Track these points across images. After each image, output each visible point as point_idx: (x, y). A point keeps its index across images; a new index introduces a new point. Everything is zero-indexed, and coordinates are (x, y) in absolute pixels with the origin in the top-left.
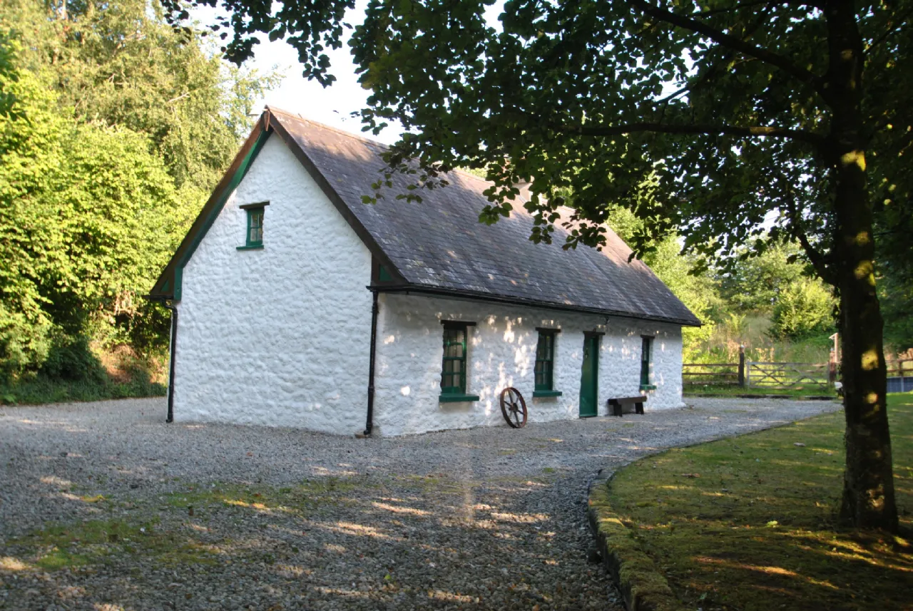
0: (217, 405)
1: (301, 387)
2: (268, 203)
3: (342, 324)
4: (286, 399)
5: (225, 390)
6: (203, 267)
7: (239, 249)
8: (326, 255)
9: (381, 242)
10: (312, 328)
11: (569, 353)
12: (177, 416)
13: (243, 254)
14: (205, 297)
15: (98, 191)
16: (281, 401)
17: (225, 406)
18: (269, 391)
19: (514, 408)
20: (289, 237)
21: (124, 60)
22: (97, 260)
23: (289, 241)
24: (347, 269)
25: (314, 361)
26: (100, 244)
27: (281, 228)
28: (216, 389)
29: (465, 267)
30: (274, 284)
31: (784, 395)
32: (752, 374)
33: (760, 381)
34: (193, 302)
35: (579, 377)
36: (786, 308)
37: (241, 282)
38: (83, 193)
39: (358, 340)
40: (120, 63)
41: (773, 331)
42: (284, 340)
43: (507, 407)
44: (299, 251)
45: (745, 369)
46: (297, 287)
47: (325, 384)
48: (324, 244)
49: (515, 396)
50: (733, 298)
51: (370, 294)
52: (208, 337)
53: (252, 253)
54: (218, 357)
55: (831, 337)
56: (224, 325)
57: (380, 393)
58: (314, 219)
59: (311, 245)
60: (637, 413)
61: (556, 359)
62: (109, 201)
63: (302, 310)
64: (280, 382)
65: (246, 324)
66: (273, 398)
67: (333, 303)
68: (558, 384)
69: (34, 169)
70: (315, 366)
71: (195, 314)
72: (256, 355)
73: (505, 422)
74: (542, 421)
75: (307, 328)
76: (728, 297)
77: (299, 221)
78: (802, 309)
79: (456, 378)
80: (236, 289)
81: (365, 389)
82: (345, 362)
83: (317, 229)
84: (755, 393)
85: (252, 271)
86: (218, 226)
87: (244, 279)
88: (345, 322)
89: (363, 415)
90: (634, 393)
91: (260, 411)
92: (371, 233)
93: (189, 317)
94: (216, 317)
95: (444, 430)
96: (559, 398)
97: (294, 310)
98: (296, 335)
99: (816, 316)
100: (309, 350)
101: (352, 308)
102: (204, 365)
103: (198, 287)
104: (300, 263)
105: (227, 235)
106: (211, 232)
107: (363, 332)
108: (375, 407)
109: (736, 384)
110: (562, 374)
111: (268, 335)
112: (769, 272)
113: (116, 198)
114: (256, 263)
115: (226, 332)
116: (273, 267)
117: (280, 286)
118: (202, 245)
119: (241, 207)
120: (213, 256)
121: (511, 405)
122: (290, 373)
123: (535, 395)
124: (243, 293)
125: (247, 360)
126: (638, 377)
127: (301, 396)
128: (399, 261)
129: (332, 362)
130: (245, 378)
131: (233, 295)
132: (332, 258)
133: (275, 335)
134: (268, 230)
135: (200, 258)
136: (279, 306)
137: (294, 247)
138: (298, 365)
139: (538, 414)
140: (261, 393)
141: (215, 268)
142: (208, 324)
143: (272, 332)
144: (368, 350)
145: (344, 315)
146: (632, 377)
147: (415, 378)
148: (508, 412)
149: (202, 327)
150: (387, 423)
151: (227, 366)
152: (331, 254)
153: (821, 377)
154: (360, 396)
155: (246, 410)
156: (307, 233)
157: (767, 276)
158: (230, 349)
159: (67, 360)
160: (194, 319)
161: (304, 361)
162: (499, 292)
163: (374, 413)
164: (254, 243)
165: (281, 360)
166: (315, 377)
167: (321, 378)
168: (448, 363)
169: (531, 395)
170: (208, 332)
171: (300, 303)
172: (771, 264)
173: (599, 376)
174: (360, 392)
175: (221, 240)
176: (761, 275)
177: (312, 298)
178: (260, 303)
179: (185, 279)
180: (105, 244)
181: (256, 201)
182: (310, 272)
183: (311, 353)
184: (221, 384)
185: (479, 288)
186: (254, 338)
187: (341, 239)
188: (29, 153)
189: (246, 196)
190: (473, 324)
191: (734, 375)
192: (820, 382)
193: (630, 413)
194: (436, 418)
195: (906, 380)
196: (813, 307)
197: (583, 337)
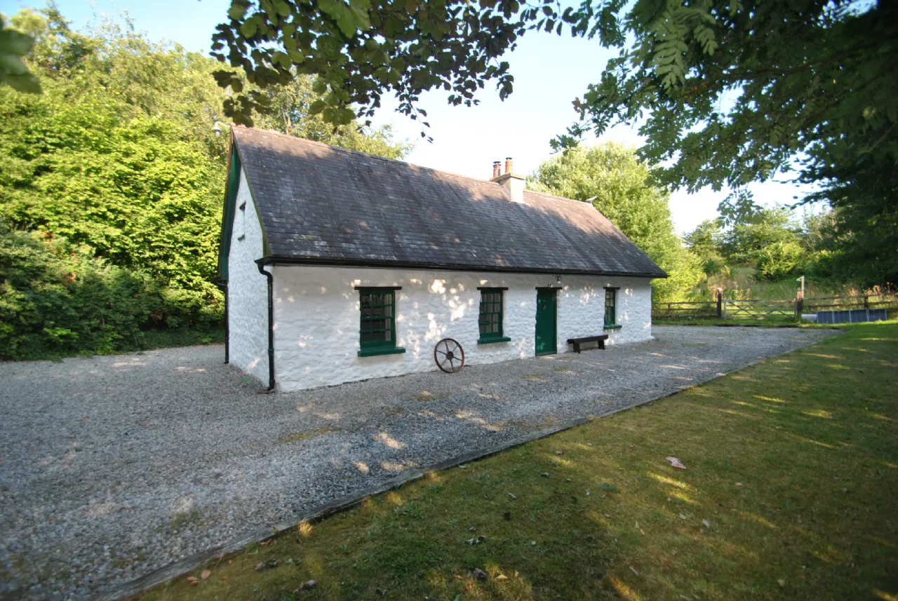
0: (238, 354)
2: (246, 202)
4: (252, 353)
5: (239, 343)
6: (233, 255)
7: (239, 239)
11: (519, 305)
12: (230, 361)
13: (241, 244)
14: (234, 277)
18: (248, 346)
19: (450, 355)
20: (250, 226)
23: (251, 229)
27: (248, 221)
28: (237, 342)
31: (753, 323)
32: (727, 308)
33: (735, 314)
34: (231, 280)
35: (533, 324)
36: (766, 260)
37: (241, 265)
41: (756, 276)
45: (722, 304)
49: (452, 346)
50: (731, 256)
52: (235, 305)
53: (243, 242)
54: (237, 319)
55: (798, 280)
56: (238, 297)
57: (278, 355)
59: (256, 231)
60: (599, 348)
61: (505, 311)
64: (251, 339)
68: (509, 333)
70: (259, 328)
71: (232, 289)
72: (245, 318)
74: (491, 362)
76: (727, 256)
77: (253, 212)
78: (779, 260)
80: (240, 269)
84: (730, 322)
85: (243, 256)
86: (235, 225)
87: (241, 262)
88: (265, 292)
90: (598, 332)
91: (247, 361)
94: (236, 291)
95: (367, 380)
96: (510, 343)
97: (252, 284)
98: (254, 303)
99: (790, 264)
102: (235, 325)
103: (232, 270)
104: (254, 246)
105: (238, 229)
106: (233, 230)
108: (276, 368)
109: (715, 316)
110: (514, 323)
112: (758, 238)
114: (243, 249)
115: (238, 301)
116: (248, 251)
117: (249, 265)
118: (232, 239)
119: (240, 208)
120: (234, 247)
121: (446, 353)
122: (253, 333)
123: (481, 342)
124: (241, 272)
125: (243, 322)
126: (601, 320)
129: (263, 326)
130: (243, 335)
131: (239, 275)
134: (246, 223)
135: (232, 249)
137: (252, 234)
139: (488, 357)
141: (235, 255)
142: (235, 296)
145: (265, 287)
146: (595, 320)
148: (442, 360)
149: (233, 298)
150: (289, 379)
151: (239, 326)
155: (244, 358)
156: (255, 221)
157: (756, 241)
158: (240, 313)
160: (232, 293)
163: (275, 372)
165: (251, 322)
169: (473, 343)
172: (759, 233)
173: (558, 322)
175: (236, 234)
176: (752, 239)
179: (229, 264)
181: (243, 202)
184: (238, 338)
186: (244, 306)
188: (174, 191)
189: (240, 199)
190: (399, 288)
191: (713, 310)
192: (789, 313)
193: (592, 348)
194: (355, 371)
195: (871, 312)
196: (788, 258)
197: (536, 293)
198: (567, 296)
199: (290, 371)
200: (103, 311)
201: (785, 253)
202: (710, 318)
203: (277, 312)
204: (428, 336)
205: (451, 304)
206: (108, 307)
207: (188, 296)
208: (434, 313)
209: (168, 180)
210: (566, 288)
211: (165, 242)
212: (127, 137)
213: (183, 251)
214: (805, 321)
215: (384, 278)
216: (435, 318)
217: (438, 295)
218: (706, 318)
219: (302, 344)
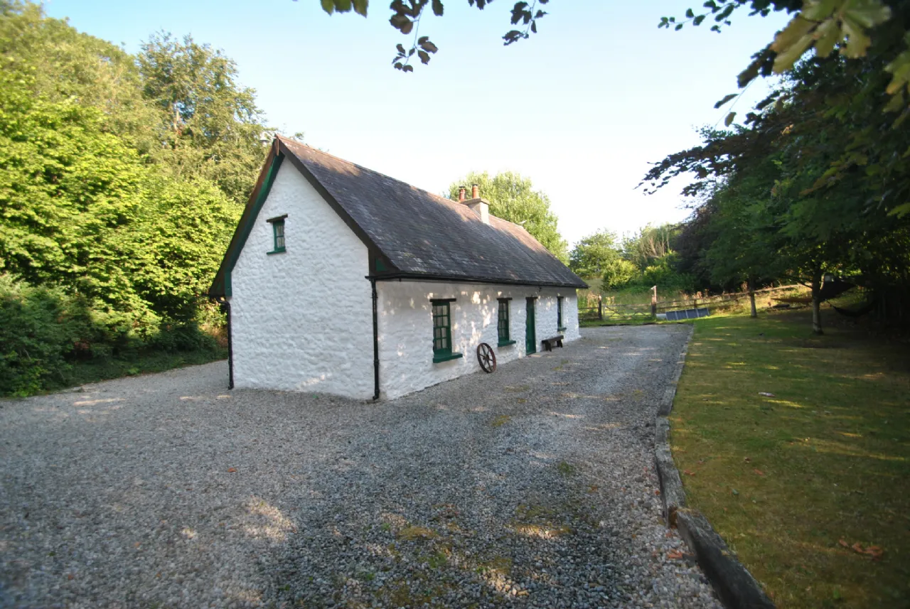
0: (263, 375)
1: (323, 360)
2: (286, 216)
3: (350, 309)
4: (312, 370)
5: (268, 364)
6: (245, 270)
7: (268, 254)
8: (333, 253)
9: (375, 238)
10: (327, 313)
11: (518, 313)
12: (237, 384)
13: (272, 258)
14: (249, 293)
15: (180, 222)
16: (309, 371)
17: (269, 376)
18: (299, 363)
19: (487, 358)
20: (304, 241)
21: (220, 146)
22: (185, 271)
23: (304, 245)
24: (350, 263)
25: (330, 339)
26: (185, 259)
27: (297, 235)
28: (262, 362)
29: (445, 256)
30: (296, 279)
31: (624, 323)
32: (606, 312)
33: (611, 316)
34: (241, 297)
35: (525, 329)
36: (611, 274)
37: (272, 280)
38: (168, 224)
39: (363, 322)
40: (217, 148)
41: (604, 287)
42: (307, 323)
43: (482, 358)
44: (312, 252)
45: (602, 309)
46: (314, 280)
47: (341, 358)
48: (331, 244)
49: (487, 350)
51: (369, 283)
52: (252, 324)
53: (278, 256)
54: (261, 338)
56: (263, 314)
57: (384, 365)
58: (322, 225)
59: (321, 246)
60: (559, 346)
61: (510, 318)
62: (188, 228)
63: (318, 299)
64: (306, 356)
65: (278, 312)
66: (303, 369)
67: (342, 292)
68: (512, 336)
69: (120, 206)
70: (330, 343)
71: (242, 306)
72: (287, 335)
73: (481, 368)
74: (506, 362)
75: (324, 314)
77: (310, 227)
78: (620, 274)
79: (444, 341)
80: (269, 285)
81: (371, 361)
82: (354, 340)
83: (324, 233)
84: (609, 323)
85: (280, 270)
86: (253, 238)
87: (275, 277)
88: (351, 307)
89: (372, 383)
90: (555, 334)
91: (293, 380)
92: (366, 231)
93: (239, 309)
94: (258, 307)
95: (438, 384)
96: (515, 345)
97: (312, 300)
98: (316, 319)
100: (327, 331)
101: (356, 296)
102: (252, 345)
103: (243, 286)
104: (314, 261)
105: (259, 244)
106: (247, 243)
107: (366, 315)
108: (381, 377)
110: (515, 328)
111: (296, 320)
113: (194, 226)
114: (281, 264)
115: (265, 319)
116: (295, 266)
117: (301, 281)
118: (243, 253)
119: (268, 221)
120: (251, 261)
121: (484, 355)
122: (314, 349)
123: (499, 345)
124: (274, 288)
125: (281, 340)
126: (556, 323)
127: (324, 367)
128: (391, 253)
129: (344, 340)
130: (281, 354)
131: (267, 290)
132: (338, 256)
133: (300, 320)
134: (288, 237)
135: (242, 263)
136: (301, 297)
137: (308, 249)
138: (319, 343)
139: (503, 358)
140: (294, 365)
141: (253, 270)
142: (252, 313)
143: (298, 317)
144: (371, 329)
145: (350, 301)
146: (553, 324)
147: (413, 347)
148: (483, 361)
149: (248, 316)
150: (393, 388)
151: (268, 345)
152: (337, 252)
153: (646, 311)
154: (368, 367)
155: (283, 378)
156: (317, 237)
157: (593, 258)
158: (269, 332)
159: (180, 339)
160: (242, 310)
161: (323, 340)
162: (472, 274)
163: (380, 381)
164: (280, 250)
165: (306, 339)
166: (332, 352)
167: (337, 353)
168: (437, 330)
169: (496, 346)
170: (252, 320)
171: (317, 294)
173: (535, 326)
174: (368, 364)
175: (255, 248)
177: (326, 289)
178: (287, 295)
179: (233, 280)
180: (188, 259)
181: (278, 215)
182: (322, 268)
183: (328, 333)
184: (264, 359)
185: (458, 272)
186: (285, 323)
187: (344, 239)
188: (113, 193)
189: (270, 211)
190: (454, 300)
191: (595, 314)
192: (647, 314)
193: (556, 347)
194: (431, 376)
195: (699, 310)
196: (626, 272)
197: (525, 302)
198: (539, 304)
199: (393, 380)
200: (26, 340)
201: (623, 269)
202: (594, 320)
203: (382, 324)
204: (472, 342)
205: (484, 313)
206: (30, 336)
207: (121, 318)
208: (475, 321)
209: (106, 179)
210: (538, 298)
211: (105, 254)
212: (44, 123)
213: (127, 265)
214: (659, 319)
215: (447, 291)
216: (475, 326)
217: (476, 305)
218: (591, 320)
219: (400, 354)
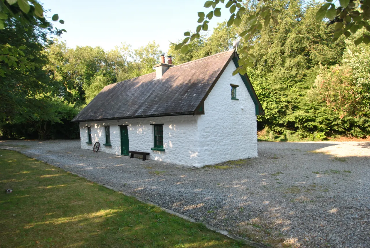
11: (113, 132)
60: (145, 159)
68: (111, 142)
74: (109, 153)
110: (112, 139)
126: (151, 144)
139: (107, 150)
146: (146, 143)
173: (129, 141)
190: (91, 127)
193: (140, 158)
197: (119, 128)
198: (131, 129)
204: (96, 141)
205: (98, 131)
210: (130, 125)
